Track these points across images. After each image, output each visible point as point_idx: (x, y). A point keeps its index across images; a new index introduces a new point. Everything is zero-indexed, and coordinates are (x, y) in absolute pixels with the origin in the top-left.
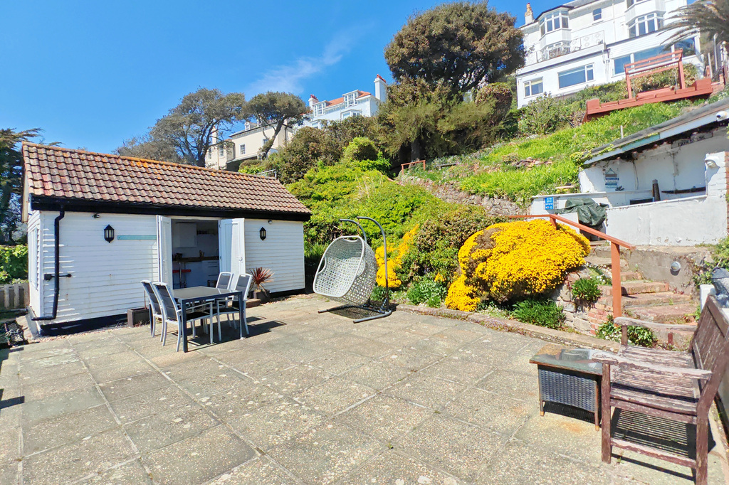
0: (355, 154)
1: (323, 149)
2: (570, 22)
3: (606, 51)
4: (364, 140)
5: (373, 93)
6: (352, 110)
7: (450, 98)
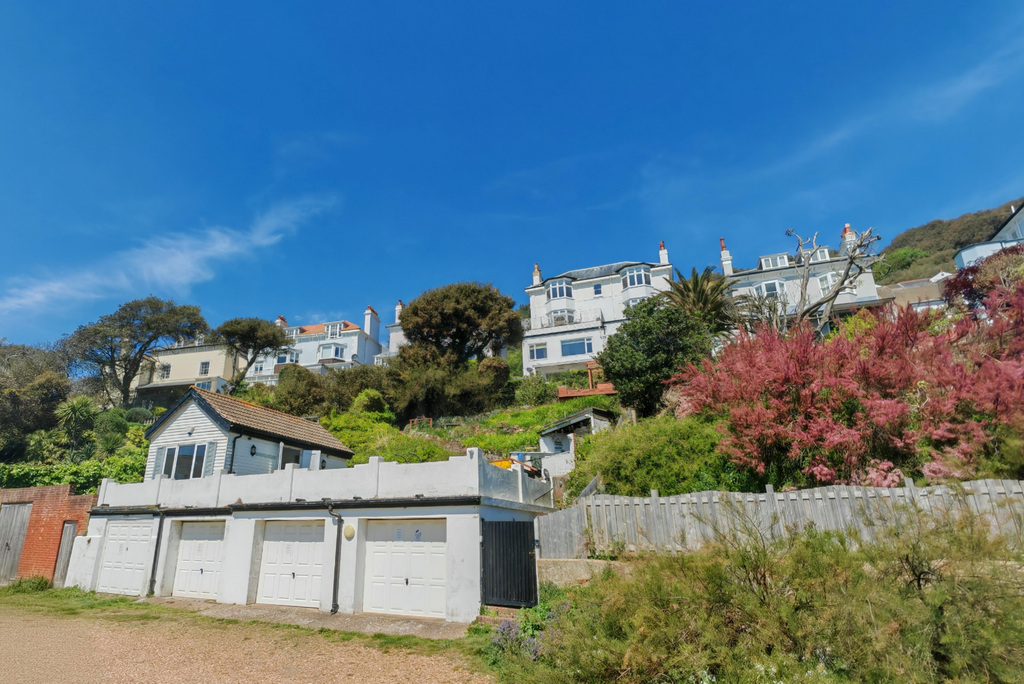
0: (365, 406)
1: (326, 396)
2: (573, 292)
3: (603, 327)
4: (374, 393)
5: (362, 329)
6: (335, 344)
7: (457, 367)
